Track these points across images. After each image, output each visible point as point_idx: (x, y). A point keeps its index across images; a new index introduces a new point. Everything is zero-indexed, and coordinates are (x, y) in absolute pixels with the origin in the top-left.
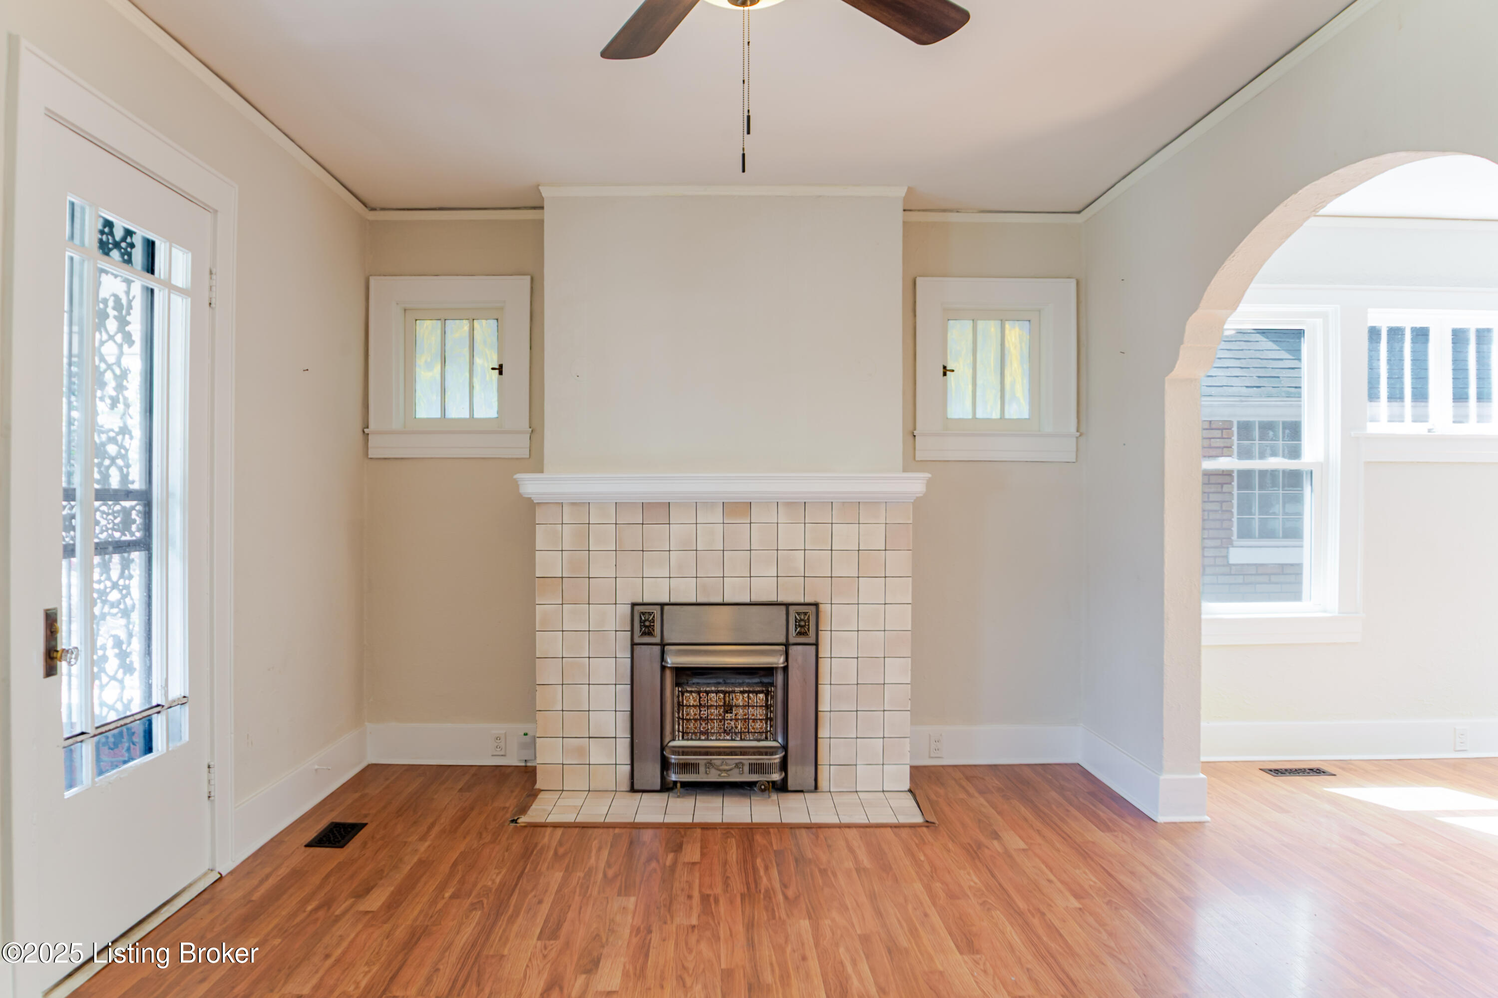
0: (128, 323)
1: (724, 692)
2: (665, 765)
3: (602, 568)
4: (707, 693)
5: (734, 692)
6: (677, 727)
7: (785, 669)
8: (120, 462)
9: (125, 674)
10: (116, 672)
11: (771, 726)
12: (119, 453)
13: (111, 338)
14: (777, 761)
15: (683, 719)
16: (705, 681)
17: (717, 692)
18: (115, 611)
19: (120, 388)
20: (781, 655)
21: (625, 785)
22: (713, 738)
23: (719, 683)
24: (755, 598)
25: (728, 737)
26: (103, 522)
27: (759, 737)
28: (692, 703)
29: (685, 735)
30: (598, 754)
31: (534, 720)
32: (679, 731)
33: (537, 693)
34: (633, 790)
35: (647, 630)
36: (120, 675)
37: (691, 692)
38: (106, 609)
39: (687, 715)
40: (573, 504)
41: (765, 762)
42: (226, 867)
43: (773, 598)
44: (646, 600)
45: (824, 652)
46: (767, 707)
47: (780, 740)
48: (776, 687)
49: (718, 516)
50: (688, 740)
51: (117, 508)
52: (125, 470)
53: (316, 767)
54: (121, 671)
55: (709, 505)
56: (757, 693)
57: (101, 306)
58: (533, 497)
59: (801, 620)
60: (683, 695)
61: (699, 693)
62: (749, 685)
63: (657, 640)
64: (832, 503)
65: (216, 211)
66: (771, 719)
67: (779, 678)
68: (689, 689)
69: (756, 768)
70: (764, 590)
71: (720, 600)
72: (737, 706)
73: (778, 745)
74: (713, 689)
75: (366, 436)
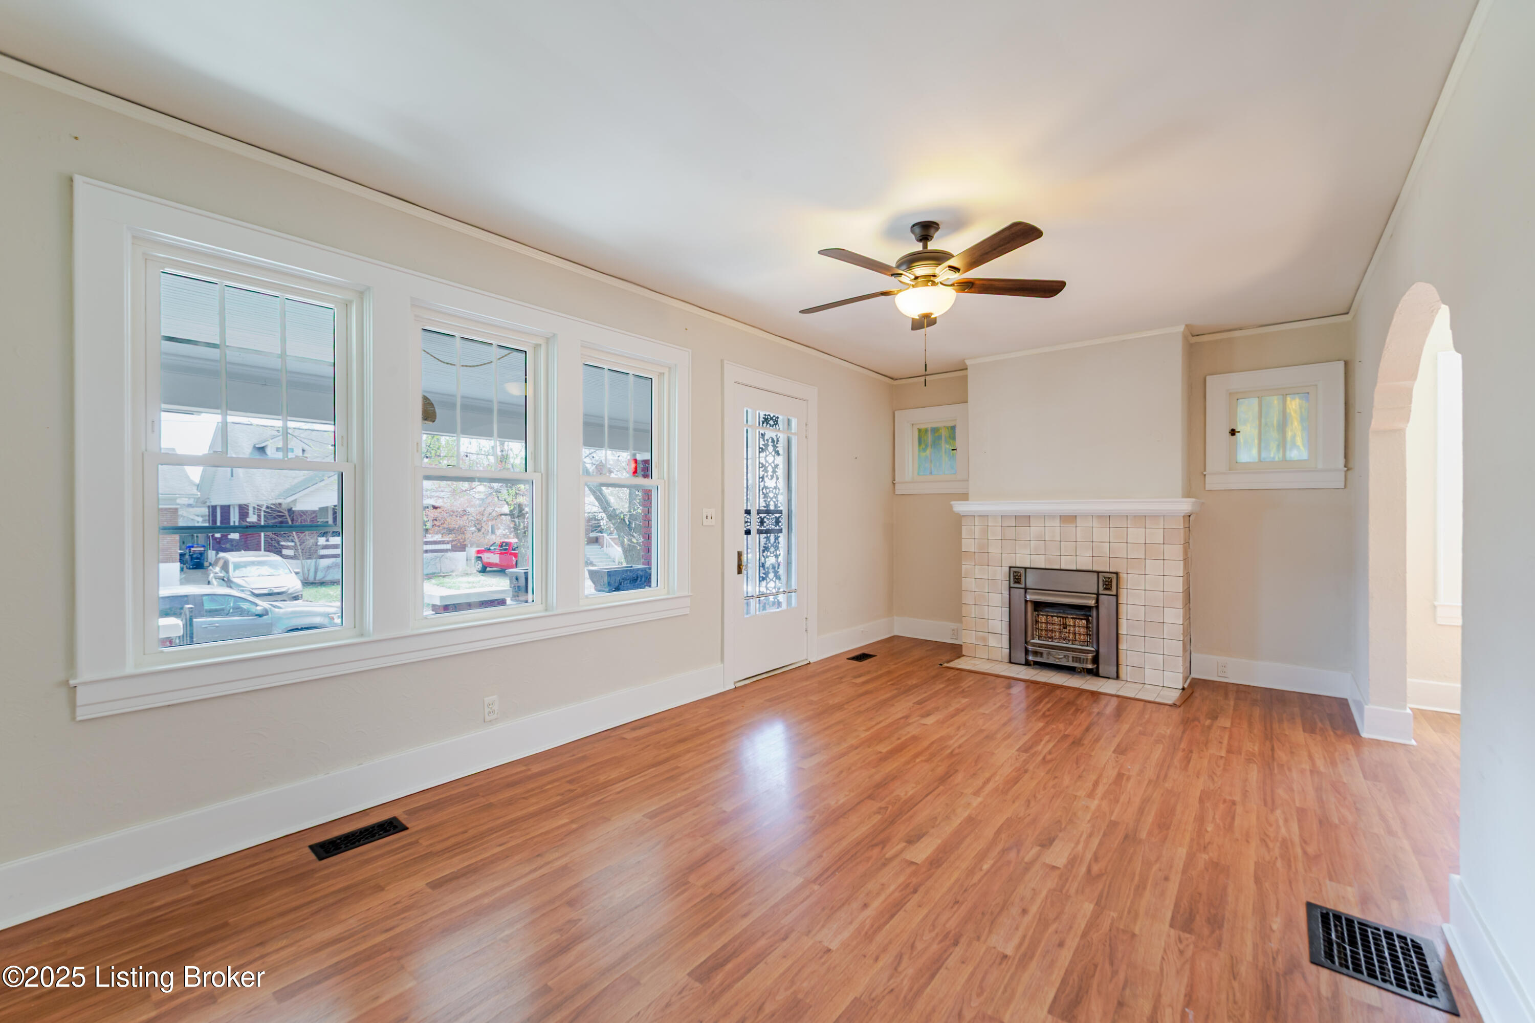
0: (777, 447)
1: (1063, 618)
2: (1027, 652)
3: (995, 549)
4: (1052, 616)
5: (1068, 618)
6: (1035, 633)
7: (1097, 607)
8: (774, 500)
9: (776, 579)
10: (773, 578)
11: (1090, 639)
12: (774, 496)
13: (770, 453)
14: (1090, 657)
15: (1039, 629)
16: (1052, 610)
17: (1058, 617)
18: (772, 555)
19: (774, 472)
20: (1093, 600)
21: (1007, 660)
22: (1056, 641)
23: (1060, 612)
24: (1079, 568)
25: (1064, 642)
26: (767, 522)
27: (1083, 644)
28: (1043, 621)
29: (1040, 637)
30: (992, 642)
31: (961, 622)
32: (1036, 635)
33: (963, 608)
34: (1010, 662)
35: (1017, 580)
36: (774, 579)
37: (1043, 615)
38: (769, 554)
39: (1041, 627)
40: (980, 516)
41: (1081, 657)
42: (813, 659)
43: (1090, 568)
44: (1018, 565)
45: (1122, 600)
46: (1088, 628)
47: (1095, 646)
48: (1092, 617)
49: (1057, 523)
50: (1041, 640)
51: (773, 516)
52: (776, 502)
53: (862, 630)
54: (775, 578)
55: (1052, 517)
56: (1082, 619)
57: (766, 442)
58: (960, 512)
59: (1106, 581)
60: (1038, 616)
61: (1047, 616)
62: (1077, 615)
63: (1023, 586)
64: (1127, 516)
65: (807, 400)
66: (1090, 635)
67: (1094, 613)
68: (1042, 613)
69: (1075, 659)
70: (1084, 563)
71: (1058, 568)
72: (1070, 626)
73: (1094, 649)
74: (1055, 615)
75: (894, 484)
